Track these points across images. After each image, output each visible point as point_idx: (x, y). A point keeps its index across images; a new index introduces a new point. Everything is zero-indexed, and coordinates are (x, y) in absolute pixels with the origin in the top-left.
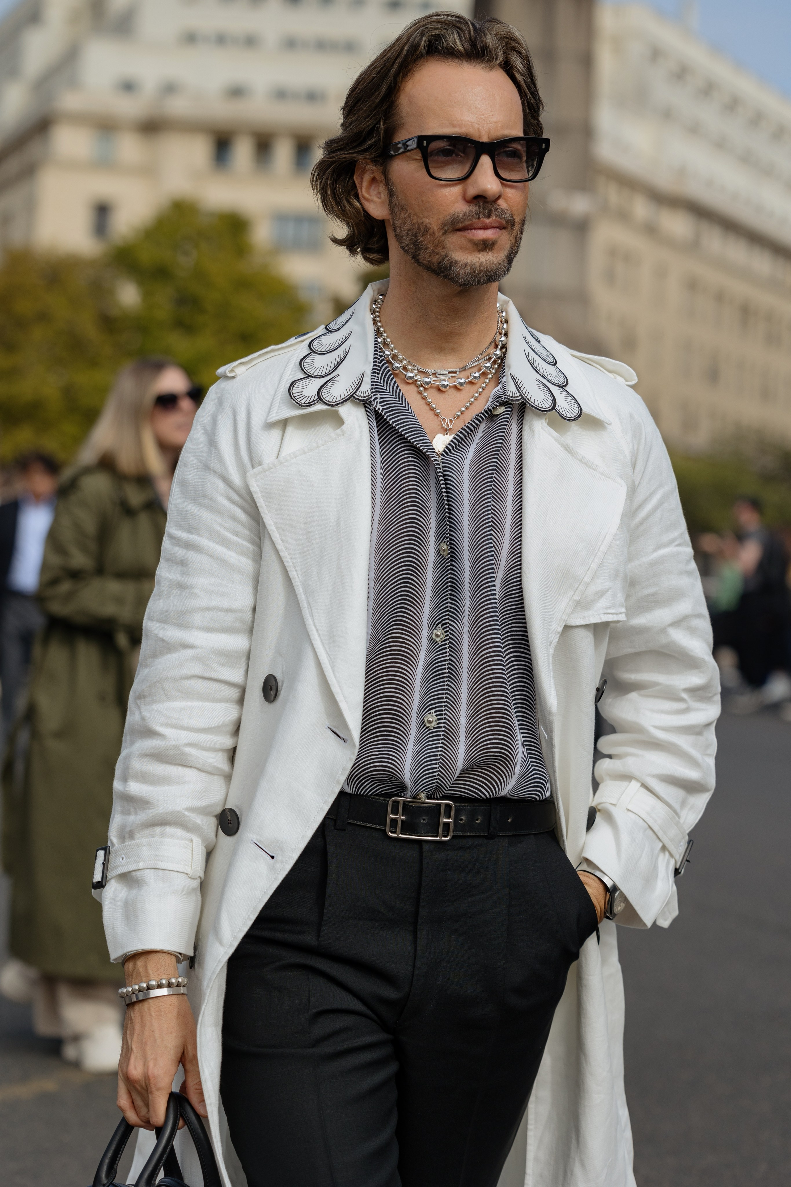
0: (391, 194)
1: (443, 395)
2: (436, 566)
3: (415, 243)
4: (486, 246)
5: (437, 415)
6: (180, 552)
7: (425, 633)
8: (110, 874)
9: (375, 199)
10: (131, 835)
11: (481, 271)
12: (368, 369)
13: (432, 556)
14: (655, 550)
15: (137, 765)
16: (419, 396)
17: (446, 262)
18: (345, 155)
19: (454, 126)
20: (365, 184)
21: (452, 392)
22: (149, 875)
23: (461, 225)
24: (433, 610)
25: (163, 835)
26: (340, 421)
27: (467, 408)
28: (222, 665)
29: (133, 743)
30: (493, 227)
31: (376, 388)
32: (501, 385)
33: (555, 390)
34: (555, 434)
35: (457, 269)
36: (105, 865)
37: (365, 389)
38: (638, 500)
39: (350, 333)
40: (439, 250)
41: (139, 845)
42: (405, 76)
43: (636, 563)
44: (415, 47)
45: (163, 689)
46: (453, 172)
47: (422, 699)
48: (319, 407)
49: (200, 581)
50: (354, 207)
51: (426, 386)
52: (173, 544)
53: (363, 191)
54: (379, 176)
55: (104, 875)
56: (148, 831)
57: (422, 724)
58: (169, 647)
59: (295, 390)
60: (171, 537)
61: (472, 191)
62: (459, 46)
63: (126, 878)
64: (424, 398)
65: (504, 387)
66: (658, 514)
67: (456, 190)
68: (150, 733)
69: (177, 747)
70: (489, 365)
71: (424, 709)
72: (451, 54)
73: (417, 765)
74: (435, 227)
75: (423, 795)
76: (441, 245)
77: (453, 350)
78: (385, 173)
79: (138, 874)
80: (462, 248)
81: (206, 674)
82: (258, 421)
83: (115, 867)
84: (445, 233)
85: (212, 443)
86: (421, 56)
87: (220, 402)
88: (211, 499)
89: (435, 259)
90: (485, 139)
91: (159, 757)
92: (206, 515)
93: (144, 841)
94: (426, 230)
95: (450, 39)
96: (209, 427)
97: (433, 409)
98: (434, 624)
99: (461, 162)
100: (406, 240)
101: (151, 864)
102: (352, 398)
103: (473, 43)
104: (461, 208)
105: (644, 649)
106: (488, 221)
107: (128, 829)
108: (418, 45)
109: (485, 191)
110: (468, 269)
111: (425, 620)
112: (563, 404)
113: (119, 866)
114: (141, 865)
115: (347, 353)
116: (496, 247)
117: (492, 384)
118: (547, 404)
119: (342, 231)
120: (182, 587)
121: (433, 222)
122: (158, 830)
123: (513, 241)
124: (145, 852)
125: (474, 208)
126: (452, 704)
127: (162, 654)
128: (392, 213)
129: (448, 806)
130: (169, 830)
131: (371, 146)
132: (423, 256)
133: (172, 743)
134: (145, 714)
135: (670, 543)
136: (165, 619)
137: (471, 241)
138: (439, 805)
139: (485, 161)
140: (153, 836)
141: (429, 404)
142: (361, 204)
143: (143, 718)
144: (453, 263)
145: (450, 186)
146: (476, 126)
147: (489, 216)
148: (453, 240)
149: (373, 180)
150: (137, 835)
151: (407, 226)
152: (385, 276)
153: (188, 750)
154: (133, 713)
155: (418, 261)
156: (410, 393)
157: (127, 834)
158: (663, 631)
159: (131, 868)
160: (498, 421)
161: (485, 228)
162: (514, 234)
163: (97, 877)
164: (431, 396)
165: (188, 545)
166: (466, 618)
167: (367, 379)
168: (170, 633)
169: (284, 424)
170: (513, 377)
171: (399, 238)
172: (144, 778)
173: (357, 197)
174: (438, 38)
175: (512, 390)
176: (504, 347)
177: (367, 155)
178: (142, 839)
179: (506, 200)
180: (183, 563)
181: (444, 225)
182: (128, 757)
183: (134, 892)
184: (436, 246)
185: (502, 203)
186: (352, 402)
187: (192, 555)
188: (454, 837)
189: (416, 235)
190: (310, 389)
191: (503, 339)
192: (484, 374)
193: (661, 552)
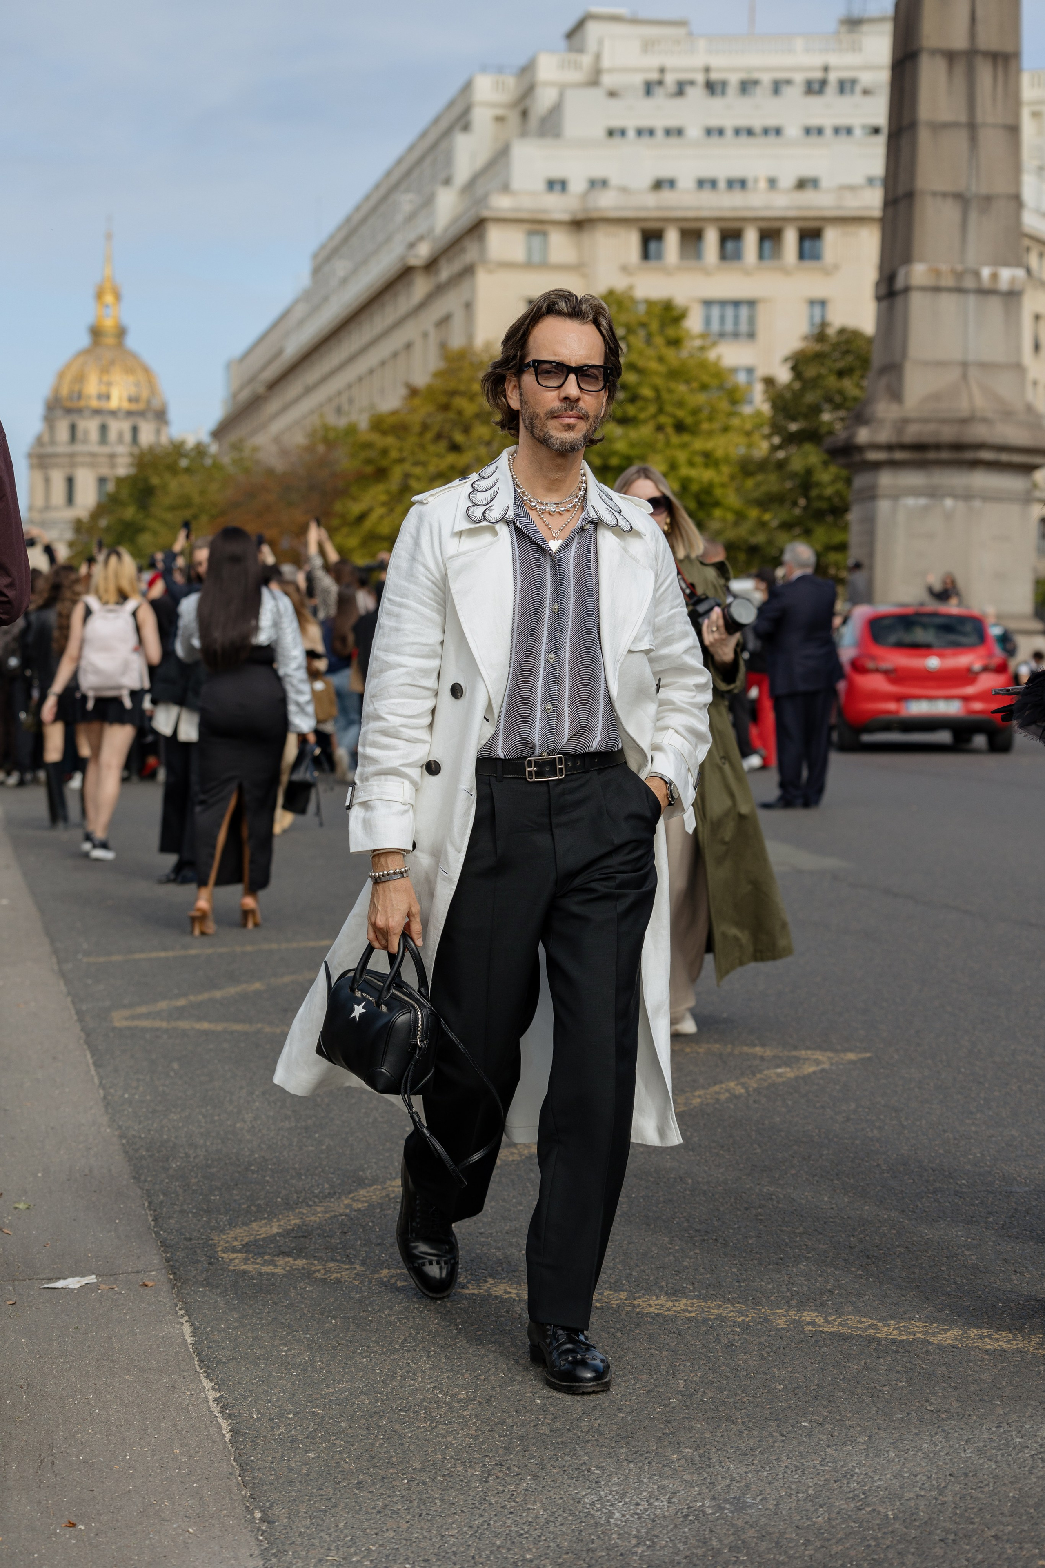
0: (521, 394)
1: (552, 517)
2: (549, 619)
3: (532, 424)
4: (570, 427)
5: (550, 529)
6: (396, 609)
7: (543, 656)
8: (354, 802)
9: (514, 397)
10: (367, 779)
11: (565, 443)
12: (511, 502)
13: (547, 612)
14: (670, 610)
15: (371, 737)
16: (539, 517)
17: (547, 436)
18: (498, 370)
19: (555, 355)
20: (510, 388)
21: (557, 515)
22: (378, 803)
23: (556, 415)
24: (548, 644)
25: (386, 780)
26: (495, 533)
27: (566, 525)
28: (422, 677)
29: (368, 723)
30: (573, 417)
31: (516, 514)
32: (585, 511)
33: (616, 514)
34: (618, 540)
35: (552, 441)
36: (352, 796)
37: (510, 514)
38: (660, 581)
39: (497, 480)
40: (544, 428)
41: (372, 785)
42: (533, 326)
43: (660, 617)
44: (540, 308)
45: (388, 692)
46: (555, 383)
47: (543, 695)
48: (485, 523)
49: (408, 626)
50: (502, 402)
51: (543, 511)
52: (391, 605)
53: (509, 393)
54: (517, 384)
55: (351, 802)
56: (376, 778)
57: (544, 710)
58: (391, 666)
59: (470, 512)
60: (389, 600)
61: (563, 395)
62: (565, 309)
63: (365, 805)
64: (542, 519)
65: (588, 513)
66: (671, 589)
67: (554, 394)
68: (379, 718)
69: (394, 727)
70: (577, 500)
71: (545, 701)
72: (560, 313)
73: (542, 735)
74: (542, 415)
75: (545, 753)
76: (544, 425)
77: (557, 490)
78: (519, 382)
79: (371, 802)
80: (556, 428)
81: (413, 683)
82: (446, 532)
83: (358, 798)
84: (547, 419)
85: (417, 543)
86: (544, 315)
87: (421, 519)
88: (416, 577)
89: (541, 434)
90: (573, 365)
91: (385, 733)
92: (412, 587)
93: (375, 783)
94: (537, 416)
95: (560, 305)
96: (414, 534)
97: (547, 525)
98: (548, 652)
99: (559, 377)
100: (527, 422)
101: (379, 797)
102: (503, 520)
103: (574, 309)
104: (556, 404)
105: (668, 667)
106: (571, 413)
107: (365, 776)
108: (542, 307)
109: (569, 395)
110: (558, 441)
111: (543, 650)
112: (622, 523)
113: (359, 797)
114: (373, 797)
115: (497, 492)
116: (576, 428)
117: (580, 511)
118: (614, 523)
119: (498, 417)
120: (397, 630)
121: (541, 412)
122: (383, 777)
123: (589, 427)
124: (376, 790)
125: (564, 405)
126: (560, 699)
127: (386, 670)
128: (521, 406)
129: (560, 758)
130: (389, 777)
131: (512, 367)
132: (536, 431)
133: (391, 725)
134: (376, 706)
135: (677, 607)
136: (387, 650)
137: (561, 424)
138: (555, 758)
139: (572, 377)
140: (380, 780)
141: (544, 522)
142: (506, 400)
143: (375, 709)
144: (550, 437)
145: (549, 391)
146: (569, 357)
147: (572, 410)
148: (552, 424)
149: (515, 386)
150: (370, 780)
151: (528, 414)
152: (517, 443)
153: (401, 729)
154: (368, 706)
155: (533, 436)
156: (533, 514)
157: (365, 779)
158: (679, 657)
159: (367, 799)
160: (586, 533)
161: (570, 417)
162: (589, 423)
163: (347, 803)
164: (546, 517)
165: (401, 605)
166: (567, 649)
167: (511, 508)
168: (392, 658)
169: (460, 534)
170: (593, 506)
171: (524, 420)
172: (375, 745)
173: (505, 396)
174: (554, 303)
175: (593, 515)
176: (585, 490)
177: (512, 371)
178: (374, 781)
179: (584, 402)
180: (398, 616)
181: (546, 414)
182: (366, 732)
183: (369, 814)
184: (542, 426)
185: (581, 404)
186: (504, 522)
187: (404, 611)
188: (566, 775)
189: (532, 419)
190: (478, 512)
191: (584, 485)
192: (575, 506)
193: (673, 611)
